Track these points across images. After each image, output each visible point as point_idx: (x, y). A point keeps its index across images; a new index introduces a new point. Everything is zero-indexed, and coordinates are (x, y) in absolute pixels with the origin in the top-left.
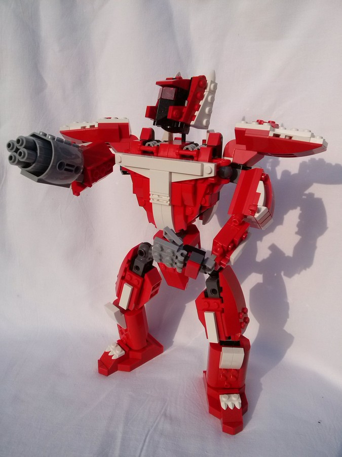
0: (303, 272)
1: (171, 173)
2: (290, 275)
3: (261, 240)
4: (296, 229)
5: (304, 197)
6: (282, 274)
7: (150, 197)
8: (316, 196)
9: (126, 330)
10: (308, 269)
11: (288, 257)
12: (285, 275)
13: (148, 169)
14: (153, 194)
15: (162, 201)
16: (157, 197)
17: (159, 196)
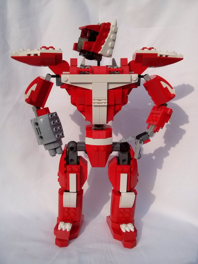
13: (91, 83)
14: (94, 100)
15: (101, 103)
16: (97, 101)
17: (98, 100)
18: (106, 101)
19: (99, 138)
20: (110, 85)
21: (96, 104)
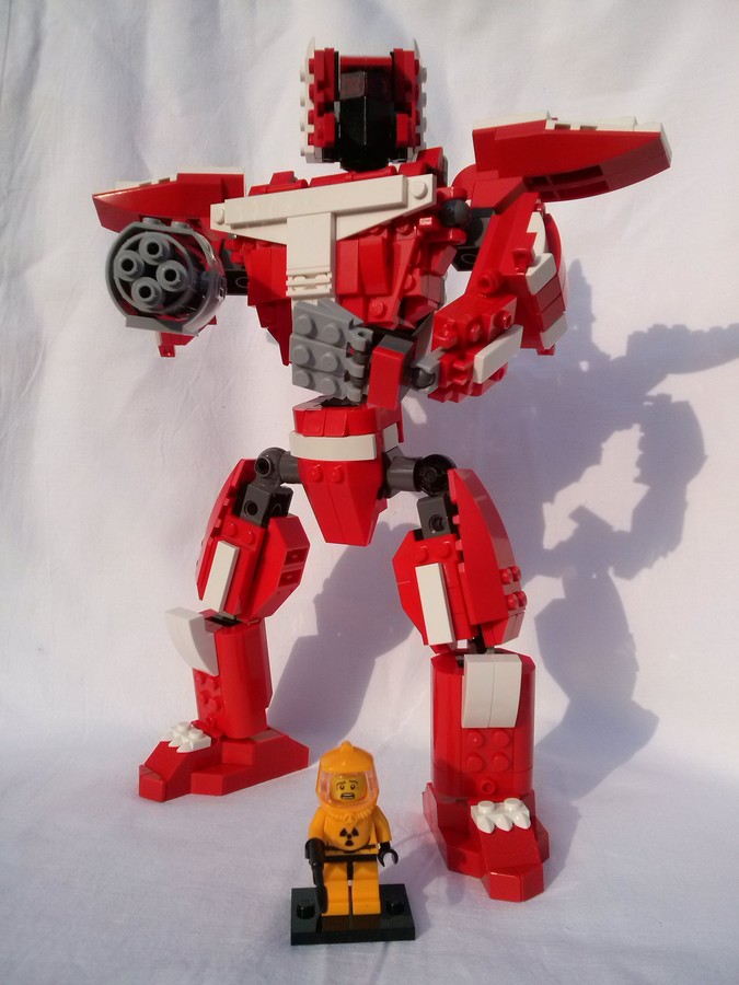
0: (660, 563)
1: (336, 215)
2: (628, 572)
3: (551, 499)
4: (636, 472)
5: (646, 403)
6: (611, 572)
7: (288, 283)
8: (675, 399)
9: (217, 681)
10: (670, 554)
11: (621, 534)
12: (617, 574)
13: (283, 221)
14: (294, 277)
15: (313, 286)
16: (302, 280)
17: (306, 276)
18: (330, 276)
19: (323, 436)
20: (341, 221)
21: (300, 291)
